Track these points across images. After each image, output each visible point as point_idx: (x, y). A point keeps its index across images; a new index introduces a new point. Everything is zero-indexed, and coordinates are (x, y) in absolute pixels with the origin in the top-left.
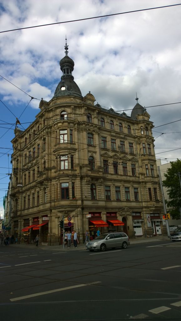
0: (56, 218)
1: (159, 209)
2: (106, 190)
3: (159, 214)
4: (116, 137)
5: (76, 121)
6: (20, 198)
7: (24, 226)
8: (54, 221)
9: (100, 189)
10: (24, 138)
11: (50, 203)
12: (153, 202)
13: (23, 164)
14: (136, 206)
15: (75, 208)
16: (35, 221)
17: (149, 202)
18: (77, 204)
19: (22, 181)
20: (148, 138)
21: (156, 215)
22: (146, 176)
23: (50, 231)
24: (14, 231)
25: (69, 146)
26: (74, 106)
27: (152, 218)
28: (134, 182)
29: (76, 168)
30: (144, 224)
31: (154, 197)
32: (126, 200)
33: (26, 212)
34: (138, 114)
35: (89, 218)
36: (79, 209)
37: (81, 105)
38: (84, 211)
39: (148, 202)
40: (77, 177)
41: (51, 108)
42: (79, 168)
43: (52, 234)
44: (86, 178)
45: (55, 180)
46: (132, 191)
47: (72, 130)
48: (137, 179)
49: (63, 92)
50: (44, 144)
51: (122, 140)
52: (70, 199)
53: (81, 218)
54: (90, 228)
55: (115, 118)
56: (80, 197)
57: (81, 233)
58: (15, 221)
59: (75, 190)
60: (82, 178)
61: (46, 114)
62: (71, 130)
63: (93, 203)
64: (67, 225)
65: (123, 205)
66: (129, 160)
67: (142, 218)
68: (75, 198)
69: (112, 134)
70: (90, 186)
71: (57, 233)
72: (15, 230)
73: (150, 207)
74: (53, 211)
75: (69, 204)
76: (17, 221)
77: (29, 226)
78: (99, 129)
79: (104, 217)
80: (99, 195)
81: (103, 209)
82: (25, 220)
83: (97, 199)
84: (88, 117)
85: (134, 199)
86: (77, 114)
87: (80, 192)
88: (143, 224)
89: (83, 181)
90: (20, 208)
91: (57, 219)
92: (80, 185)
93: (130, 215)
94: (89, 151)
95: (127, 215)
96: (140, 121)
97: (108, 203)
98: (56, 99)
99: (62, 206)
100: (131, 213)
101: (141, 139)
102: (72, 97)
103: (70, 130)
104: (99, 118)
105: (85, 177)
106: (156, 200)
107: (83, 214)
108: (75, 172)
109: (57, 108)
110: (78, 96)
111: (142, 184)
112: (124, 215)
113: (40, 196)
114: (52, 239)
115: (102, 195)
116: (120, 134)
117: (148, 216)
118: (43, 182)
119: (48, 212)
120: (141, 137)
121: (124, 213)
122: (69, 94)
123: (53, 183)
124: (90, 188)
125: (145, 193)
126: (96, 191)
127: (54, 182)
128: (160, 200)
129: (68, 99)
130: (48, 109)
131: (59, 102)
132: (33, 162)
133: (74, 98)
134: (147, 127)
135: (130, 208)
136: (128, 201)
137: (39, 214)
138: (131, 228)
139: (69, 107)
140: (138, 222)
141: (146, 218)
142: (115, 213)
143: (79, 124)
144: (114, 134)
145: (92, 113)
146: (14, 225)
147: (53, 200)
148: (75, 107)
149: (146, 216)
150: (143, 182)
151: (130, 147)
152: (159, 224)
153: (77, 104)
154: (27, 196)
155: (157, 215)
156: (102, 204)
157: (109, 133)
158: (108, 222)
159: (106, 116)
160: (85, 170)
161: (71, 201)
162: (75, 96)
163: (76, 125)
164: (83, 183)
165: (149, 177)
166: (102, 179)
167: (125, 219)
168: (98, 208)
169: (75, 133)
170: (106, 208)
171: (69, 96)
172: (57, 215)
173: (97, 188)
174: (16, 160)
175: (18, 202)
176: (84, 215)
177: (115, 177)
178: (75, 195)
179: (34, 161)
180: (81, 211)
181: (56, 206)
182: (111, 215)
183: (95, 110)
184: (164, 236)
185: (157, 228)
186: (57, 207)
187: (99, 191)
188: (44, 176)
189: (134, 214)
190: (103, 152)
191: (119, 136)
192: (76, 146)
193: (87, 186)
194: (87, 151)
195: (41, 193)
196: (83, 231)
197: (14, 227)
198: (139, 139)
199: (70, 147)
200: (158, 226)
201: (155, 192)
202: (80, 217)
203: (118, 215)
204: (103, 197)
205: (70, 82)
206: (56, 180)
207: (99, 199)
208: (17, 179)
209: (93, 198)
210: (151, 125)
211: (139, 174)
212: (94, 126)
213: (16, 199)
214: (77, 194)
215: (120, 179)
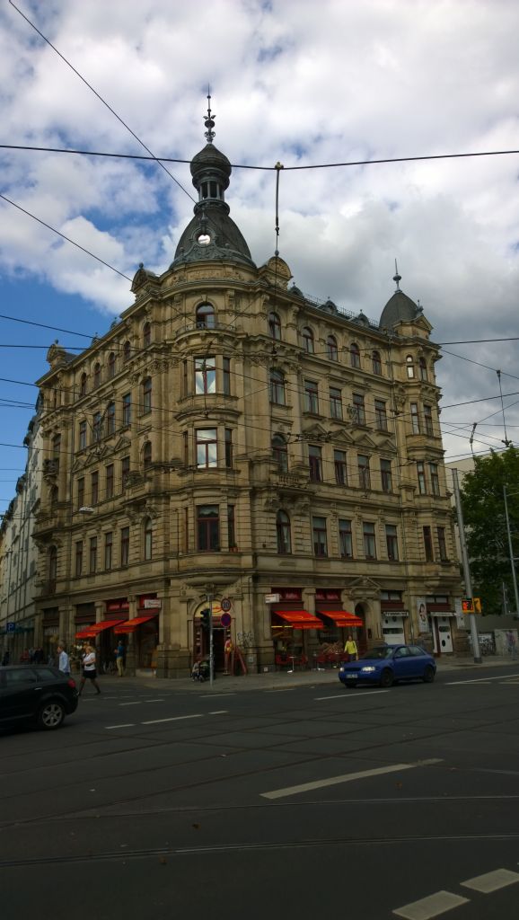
0: (182, 602)
1: (451, 583)
2: (315, 530)
3: (447, 597)
4: (341, 382)
5: (241, 334)
6: (66, 543)
7: (77, 624)
8: (176, 611)
9: (299, 524)
10: (79, 374)
11: (166, 560)
12: (435, 564)
13: (73, 449)
14: (390, 573)
15: (234, 575)
16: (115, 610)
17: (425, 564)
18: (240, 564)
19: (71, 496)
20: (427, 388)
21: (440, 599)
22: (417, 492)
23: (165, 636)
24: (44, 636)
25: (222, 404)
26: (236, 291)
27: (430, 607)
28: (387, 509)
29: (240, 467)
30: (411, 625)
31: (438, 550)
32: (364, 558)
33: (84, 584)
34: (401, 322)
35: (273, 605)
36: (247, 579)
37: (255, 288)
38: (258, 585)
39: (420, 564)
40: (241, 491)
41: (168, 292)
42: (246, 466)
43: (170, 648)
44: (266, 495)
45: (177, 498)
46: (381, 533)
47: (229, 359)
48: (395, 499)
49: (204, 250)
50: (145, 394)
51: (360, 392)
52: (222, 550)
53: (252, 603)
54: (273, 631)
55: (341, 329)
56: (249, 545)
57: (251, 644)
58: (46, 611)
59: (236, 525)
60: (254, 493)
61: (155, 311)
62: (227, 359)
63: (282, 564)
64: (220, 623)
65: (358, 572)
66: (376, 448)
67: (406, 607)
68: (235, 550)
69: (333, 372)
70: (274, 515)
71: (184, 644)
72: (46, 634)
73: (428, 579)
74: (173, 582)
75: (219, 566)
76: (56, 609)
77: (93, 623)
78: (300, 357)
79: (309, 603)
80: (299, 541)
81: (309, 580)
82: (78, 606)
83: (293, 553)
84: (272, 324)
85: (385, 555)
86: (242, 314)
87: (249, 532)
88: (407, 622)
89: (257, 501)
90: (64, 573)
91: (184, 605)
92: (248, 513)
93: (376, 600)
94: (273, 420)
95: (368, 598)
96: (405, 341)
97: (320, 564)
98: (185, 269)
99: (201, 571)
100: (378, 592)
101: (407, 392)
102: (228, 266)
103: (224, 358)
104: (301, 328)
105: (262, 492)
106: (442, 561)
107: (257, 594)
108: (236, 476)
109: (187, 294)
110: (244, 262)
111: (406, 514)
112: (360, 598)
113: (131, 540)
114: (170, 660)
115: (304, 542)
116: (352, 375)
117: (421, 601)
118: (144, 502)
119: (157, 585)
120: (407, 385)
121: (360, 593)
122: (221, 255)
123: (172, 505)
124: (274, 521)
125: (414, 541)
126: (289, 531)
127: (176, 503)
128: (452, 561)
129: (219, 272)
130: (162, 295)
131: (191, 277)
132: (107, 443)
133: (234, 268)
134: (423, 360)
135: (377, 579)
136: (371, 559)
137: (126, 590)
138: (377, 633)
139: (222, 292)
140: (395, 619)
141: (416, 607)
142: (338, 592)
143: (248, 341)
144: (339, 374)
145: (281, 313)
146: (43, 621)
147: (172, 553)
148: (238, 293)
149: (416, 602)
150: (409, 510)
151: (378, 412)
152: (446, 624)
153: (244, 287)
154: (87, 539)
155: (444, 601)
156: (305, 565)
157: (325, 371)
158: (318, 614)
159: (318, 321)
160: (262, 472)
161: (226, 555)
162: (238, 263)
163: (240, 346)
164: (257, 508)
165: (425, 495)
166: (306, 499)
167: (361, 610)
168: (295, 576)
169: (237, 367)
170: (314, 578)
171: (221, 261)
172: (184, 593)
173: (293, 524)
174: (52, 435)
175: (58, 555)
176: (260, 596)
177: (337, 493)
178: (237, 539)
179: (113, 443)
180: (251, 585)
181: (182, 569)
182: (325, 597)
183: (292, 304)
184: (458, 657)
185: (443, 636)
186: (188, 571)
187: (299, 530)
188: (147, 486)
189: (386, 598)
190: (309, 423)
191: (350, 379)
192: (240, 406)
193: (265, 515)
194: (268, 419)
195: (135, 532)
196: (256, 639)
197: (45, 628)
198: (402, 390)
199: (223, 407)
200: (444, 630)
201: (441, 539)
202: (247, 601)
203: (344, 598)
204: (308, 547)
205: (222, 219)
206: (185, 496)
207: (297, 553)
208: (55, 490)
209: (283, 550)
210: (433, 353)
211: (400, 487)
212: (288, 348)
213: (50, 548)
214: (242, 538)
215: (352, 499)
